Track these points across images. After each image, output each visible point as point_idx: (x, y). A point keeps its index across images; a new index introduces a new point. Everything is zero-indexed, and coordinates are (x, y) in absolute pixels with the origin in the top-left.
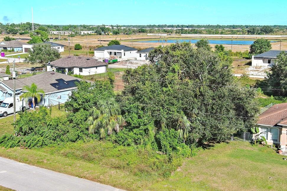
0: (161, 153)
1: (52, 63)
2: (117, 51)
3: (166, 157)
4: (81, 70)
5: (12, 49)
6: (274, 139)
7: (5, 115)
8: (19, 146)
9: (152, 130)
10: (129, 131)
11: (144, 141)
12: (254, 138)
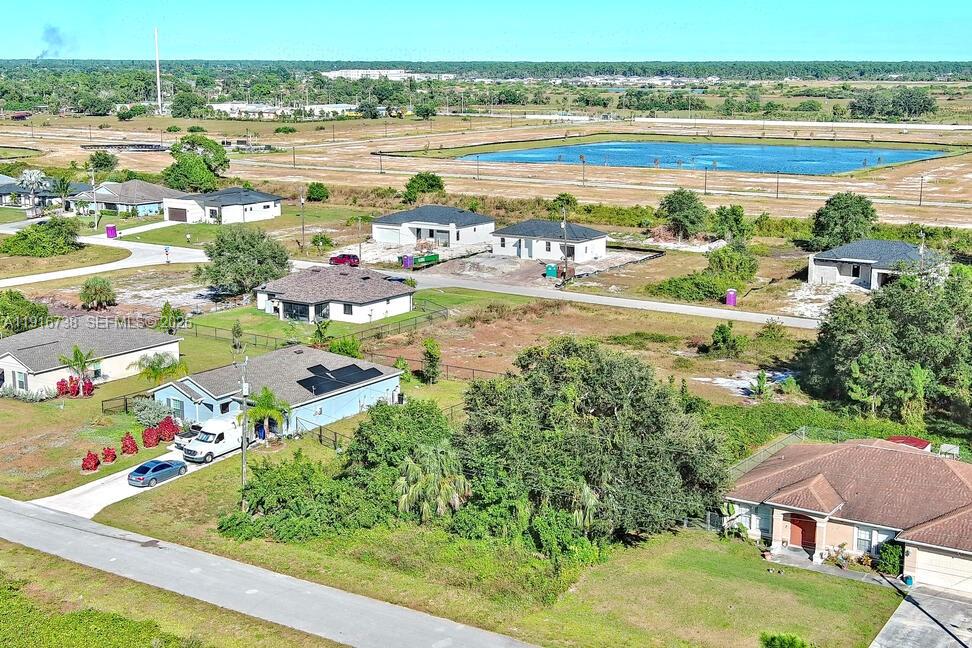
0: (542, 556)
1: (271, 285)
2: (435, 227)
3: (549, 564)
4: (348, 309)
5: (130, 208)
6: (762, 526)
7: (209, 458)
8: (262, 536)
9: (524, 509)
10: (480, 509)
11: (509, 529)
12: (725, 524)
